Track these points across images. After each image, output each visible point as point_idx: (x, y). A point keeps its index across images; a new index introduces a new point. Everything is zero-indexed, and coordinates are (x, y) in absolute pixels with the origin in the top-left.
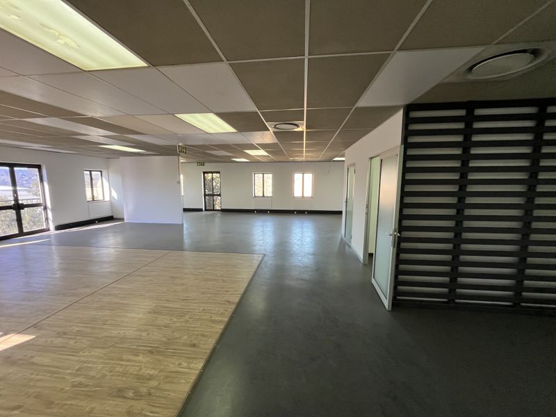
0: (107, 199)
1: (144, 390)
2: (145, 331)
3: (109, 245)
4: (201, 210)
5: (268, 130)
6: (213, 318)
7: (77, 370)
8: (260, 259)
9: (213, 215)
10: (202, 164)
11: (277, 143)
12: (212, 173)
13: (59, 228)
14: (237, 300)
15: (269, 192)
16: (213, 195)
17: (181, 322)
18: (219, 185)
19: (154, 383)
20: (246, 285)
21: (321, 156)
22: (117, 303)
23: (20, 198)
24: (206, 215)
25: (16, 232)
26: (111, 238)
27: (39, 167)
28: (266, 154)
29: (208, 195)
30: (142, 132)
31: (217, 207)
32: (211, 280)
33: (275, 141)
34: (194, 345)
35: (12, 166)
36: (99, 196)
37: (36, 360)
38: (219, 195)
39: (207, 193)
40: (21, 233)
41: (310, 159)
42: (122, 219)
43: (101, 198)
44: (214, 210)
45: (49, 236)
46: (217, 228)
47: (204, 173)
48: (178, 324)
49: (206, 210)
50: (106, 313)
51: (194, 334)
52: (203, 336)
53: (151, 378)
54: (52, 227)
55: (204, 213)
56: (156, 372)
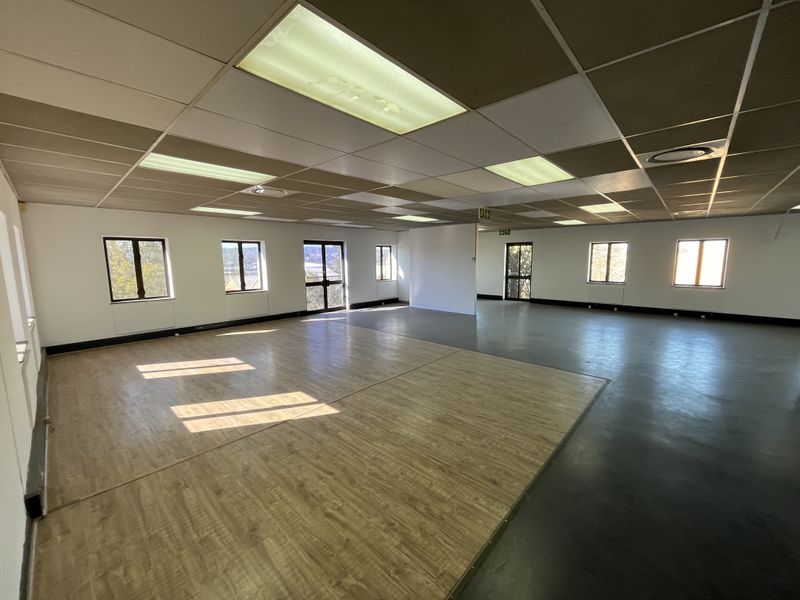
0: (394, 278)
1: (436, 511)
2: (436, 441)
3: (393, 331)
4: (500, 298)
5: (637, 167)
6: (521, 455)
7: (373, 459)
8: (600, 385)
9: (517, 305)
10: (507, 232)
11: (651, 189)
12: (520, 244)
13: (354, 306)
14: (558, 439)
15: (619, 274)
16: (520, 277)
17: (476, 445)
18: (528, 262)
19: (446, 508)
20: (574, 421)
21: (756, 202)
22: (404, 399)
23: (327, 275)
24: (506, 307)
25: (322, 307)
26: (395, 323)
27: (341, 244)
28: (623, 209)
29: (512, 277)
30: (441, 196)
31: (524, 296)
32: (518, 400)
33: (647, 183)
34: (495, 482)
35: (324, 243)
36: (387, 276)
37: (342, 434)
38: (529, 277)
39: (510, 273)
40: (326, 309)
41: (724, 212)
42: (407, 303)
43: (388, 278)
44: (519, 299)
45: (344, 315)
46: (521, 326)
47: (508, 245)
48: (472, 447)
49: (507, 298)
50: (396, 407)
51: (493, 467)
52: (507, 473)
53: (442, 500)
54: (348, 306)
55: (504, 302)
56: (449, 496)
